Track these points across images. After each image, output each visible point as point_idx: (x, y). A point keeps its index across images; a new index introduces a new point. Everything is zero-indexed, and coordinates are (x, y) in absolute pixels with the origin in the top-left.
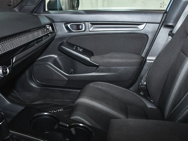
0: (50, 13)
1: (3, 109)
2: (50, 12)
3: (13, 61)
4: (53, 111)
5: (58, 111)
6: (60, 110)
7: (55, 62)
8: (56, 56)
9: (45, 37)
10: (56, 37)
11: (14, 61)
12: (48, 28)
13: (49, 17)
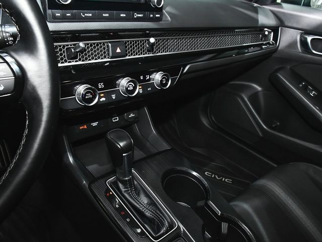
0: (282, 7)
1: (142, 135)
2: (284, 5)
3: (183, 70)
4: (215, 176)
5: (223, 180)
6: (226, 180)
7: (254, 98)
8: (259, 89)
9: (256, 48)
10: (275, 55)
11: (185, 71)
12: (267, 33)
13: (279, 14)
